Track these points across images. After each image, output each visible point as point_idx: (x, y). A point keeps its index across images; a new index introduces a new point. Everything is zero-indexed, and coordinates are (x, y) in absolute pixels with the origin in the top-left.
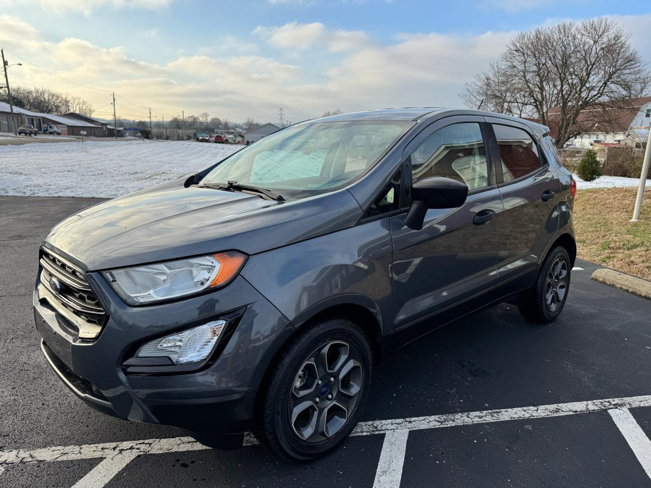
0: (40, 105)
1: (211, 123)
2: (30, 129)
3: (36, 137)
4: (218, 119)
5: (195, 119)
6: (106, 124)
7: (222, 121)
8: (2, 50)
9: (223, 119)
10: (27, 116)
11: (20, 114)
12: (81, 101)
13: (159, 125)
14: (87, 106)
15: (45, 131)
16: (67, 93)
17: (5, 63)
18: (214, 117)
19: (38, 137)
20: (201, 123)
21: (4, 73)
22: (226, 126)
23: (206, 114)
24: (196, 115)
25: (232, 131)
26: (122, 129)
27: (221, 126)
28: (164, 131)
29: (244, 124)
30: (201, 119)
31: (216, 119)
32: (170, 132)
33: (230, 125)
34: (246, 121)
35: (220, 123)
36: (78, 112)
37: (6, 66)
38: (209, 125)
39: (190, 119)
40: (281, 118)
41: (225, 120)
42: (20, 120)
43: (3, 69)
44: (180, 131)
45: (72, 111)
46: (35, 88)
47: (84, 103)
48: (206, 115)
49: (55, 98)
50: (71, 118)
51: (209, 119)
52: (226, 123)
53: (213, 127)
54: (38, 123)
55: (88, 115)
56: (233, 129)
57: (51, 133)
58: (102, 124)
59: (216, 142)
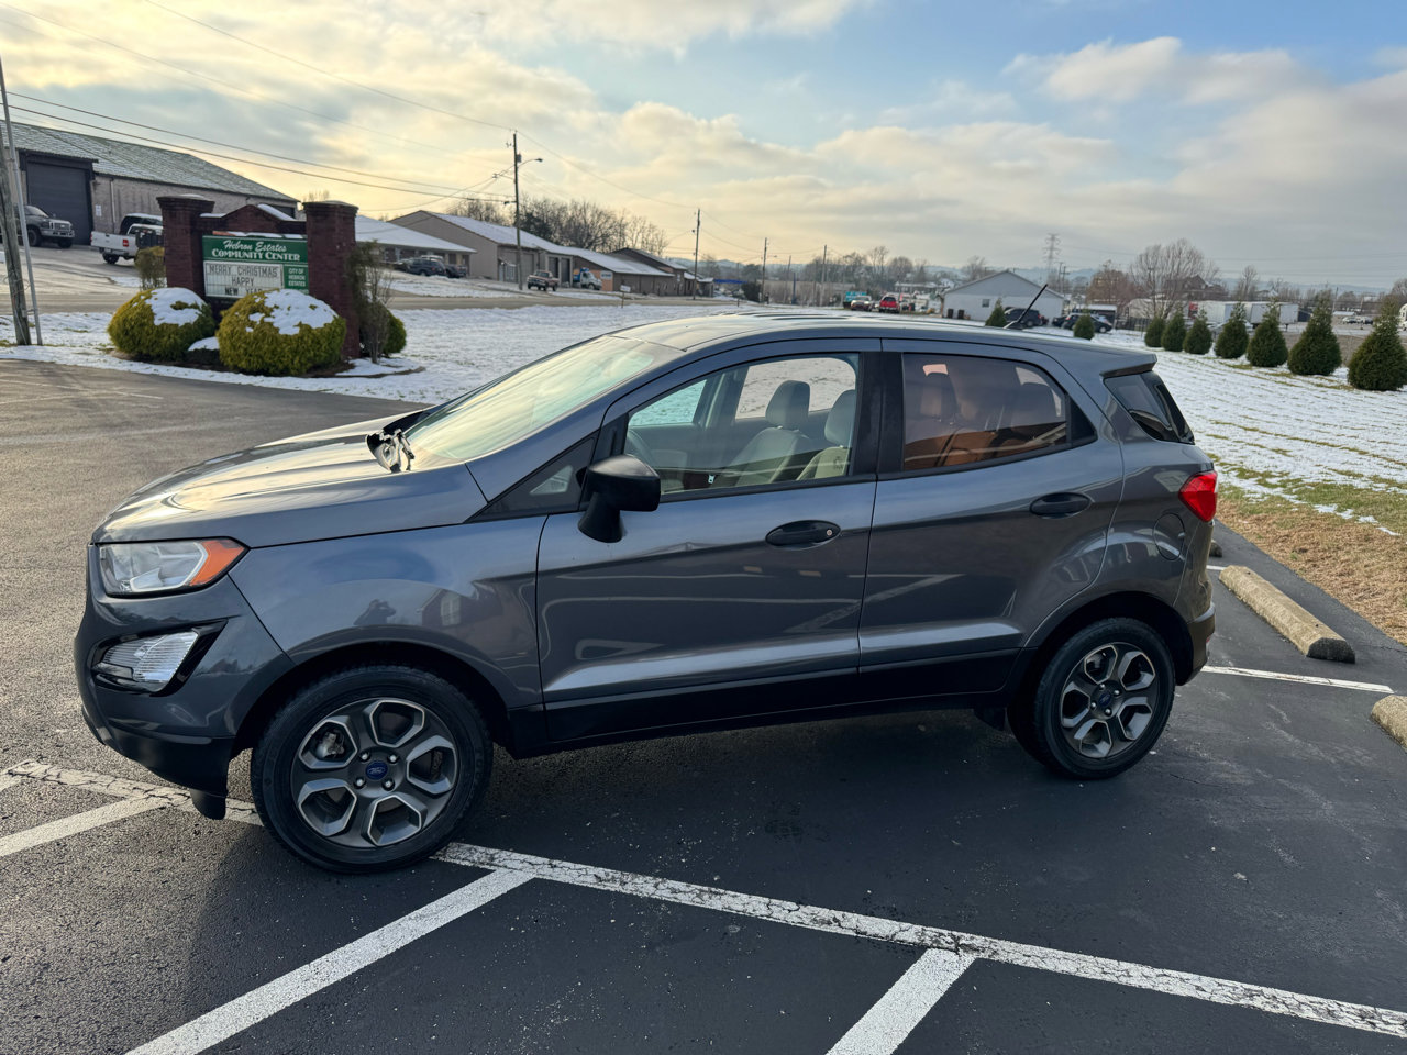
0: (580, 233)
1: (890, 269)
2: (547, 279)
3: (554, 293)
4: (906, 260)
5: (858, 260)
6: (682, 271)
7: (914, 264)
8: (515, 136)
9: (915, 261)
10: (549, 253)
11: (537, 250)
12: (647, 225)
13: (785, 273)
14: (657, 235)
15: (575, 281)
16: (625, 209)
17: (518, 158)
18: (898, 256)
19: (560, 293)
20: (869, 269)
21: (513, 176)
22: (922, 276)
23: (882, 249)
24: (861, 252)
25: (933, 285)
26: (710, 280)
27: (909, 275)
28: (791, 284)
29: (962, 271)
30: (870, 261)
31: (901, 259)
32: (801, 287)
33: (931, 272)
34: (968, 264)
35: (908, 269)
36: (639, 246)
37: (518, 164)
38: (886, 272)
39: (848, 260)
40: (1051, 257)
41: (921, 263)
42: (536, 261)
43: (513, 169)
44: (823, 287)
45: (629, 243)
46: (573, 201)
47: (652, 228)
48: (881, 251)
49: (603, 219)
50: (622, 259)
51: (887, 261)
52: (922, 268)
53: (892, 277)
54: (565, 266)
55: (656, 254)
56: (936, 280)
57: (584, 286)
58: (676, 271)
59: (881, 311)
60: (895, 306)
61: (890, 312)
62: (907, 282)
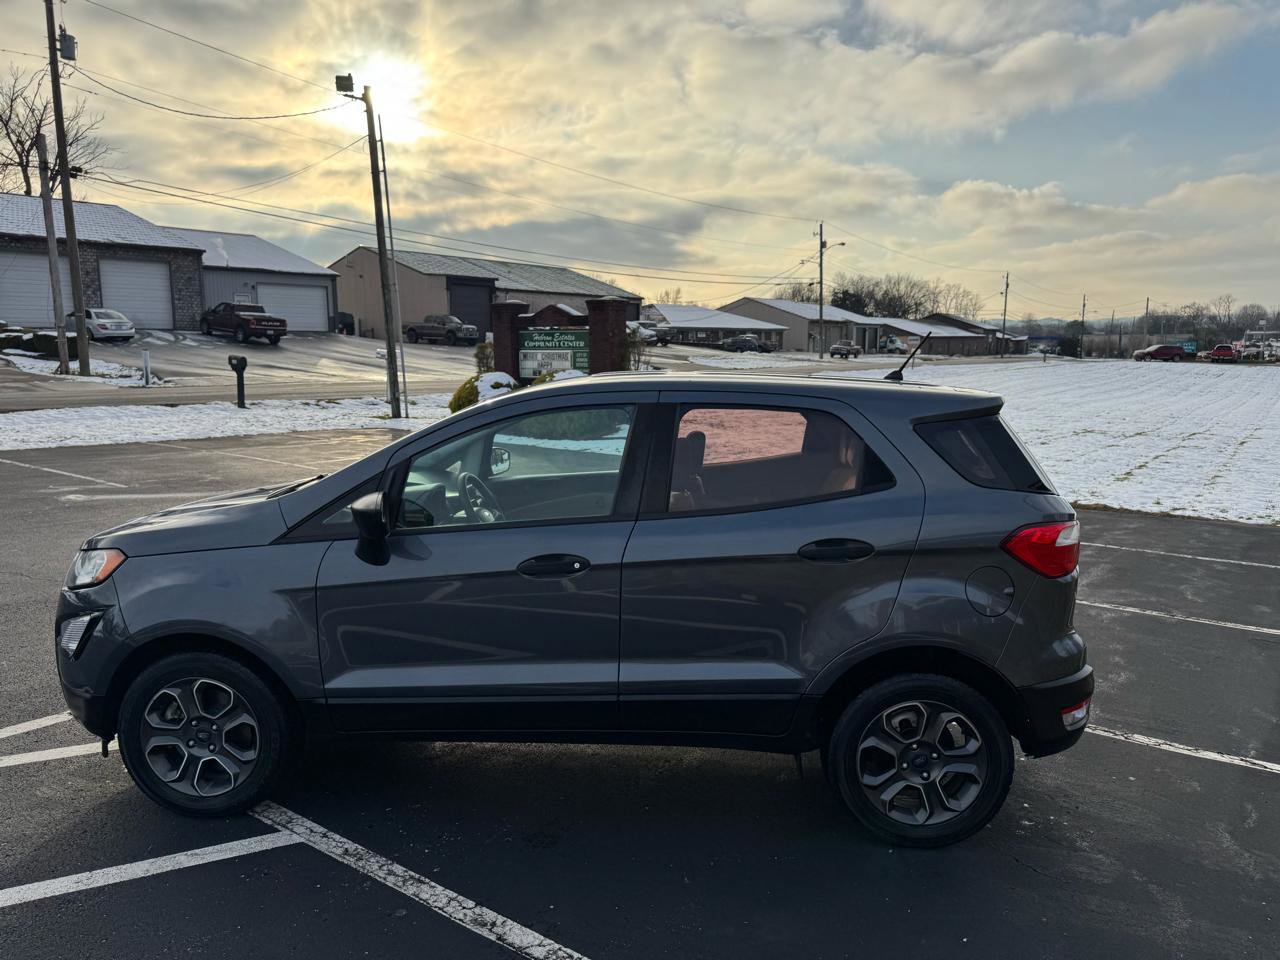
0: (894, 305)
1: (1239, 317)
2: (849, 348)
3: (856, 360)
4: (1259, 308)
5: (1199, 310)
6: (994, 332)
7: (1269, 311)
8: (821, 226)
9: (1270, 308)
10: (857, 324)
11: (846, 323)
12: (961, 290)
13: (1112, 328)
14: (971, 299)
15: (882, 348)
16: (938, 279)
17: (823, 245)
18: (1248, 304)
19: (862, 359)
20: (1213, 318)
21: (819, 260)
24: (1201, 302)
26: (1025, 338)
27: (1262, 323)
28: (1117, 338)
30: (1214, 311)
31: (1252, 307)
35: (1262, 316)
36: (952, 312)
37: (824, 250)
38: (1233, 321)
39: (1187, 310)
42: (844, 332)
43: (819, 254)
45: (942, 310)
46: (887, 276)
47: (966, 293)
48: (1229, 299)
49: (916, 290)
50: (931, 324)
51: (1235, 309)
53: (1240, 325)
54: (873, 334)
55: (971, 318)
57: (891, 351)
58: (987, 331)
59: (1211, 361)
60: (1231, 355)
61: (1224, 362)
62: (1261, 329)
